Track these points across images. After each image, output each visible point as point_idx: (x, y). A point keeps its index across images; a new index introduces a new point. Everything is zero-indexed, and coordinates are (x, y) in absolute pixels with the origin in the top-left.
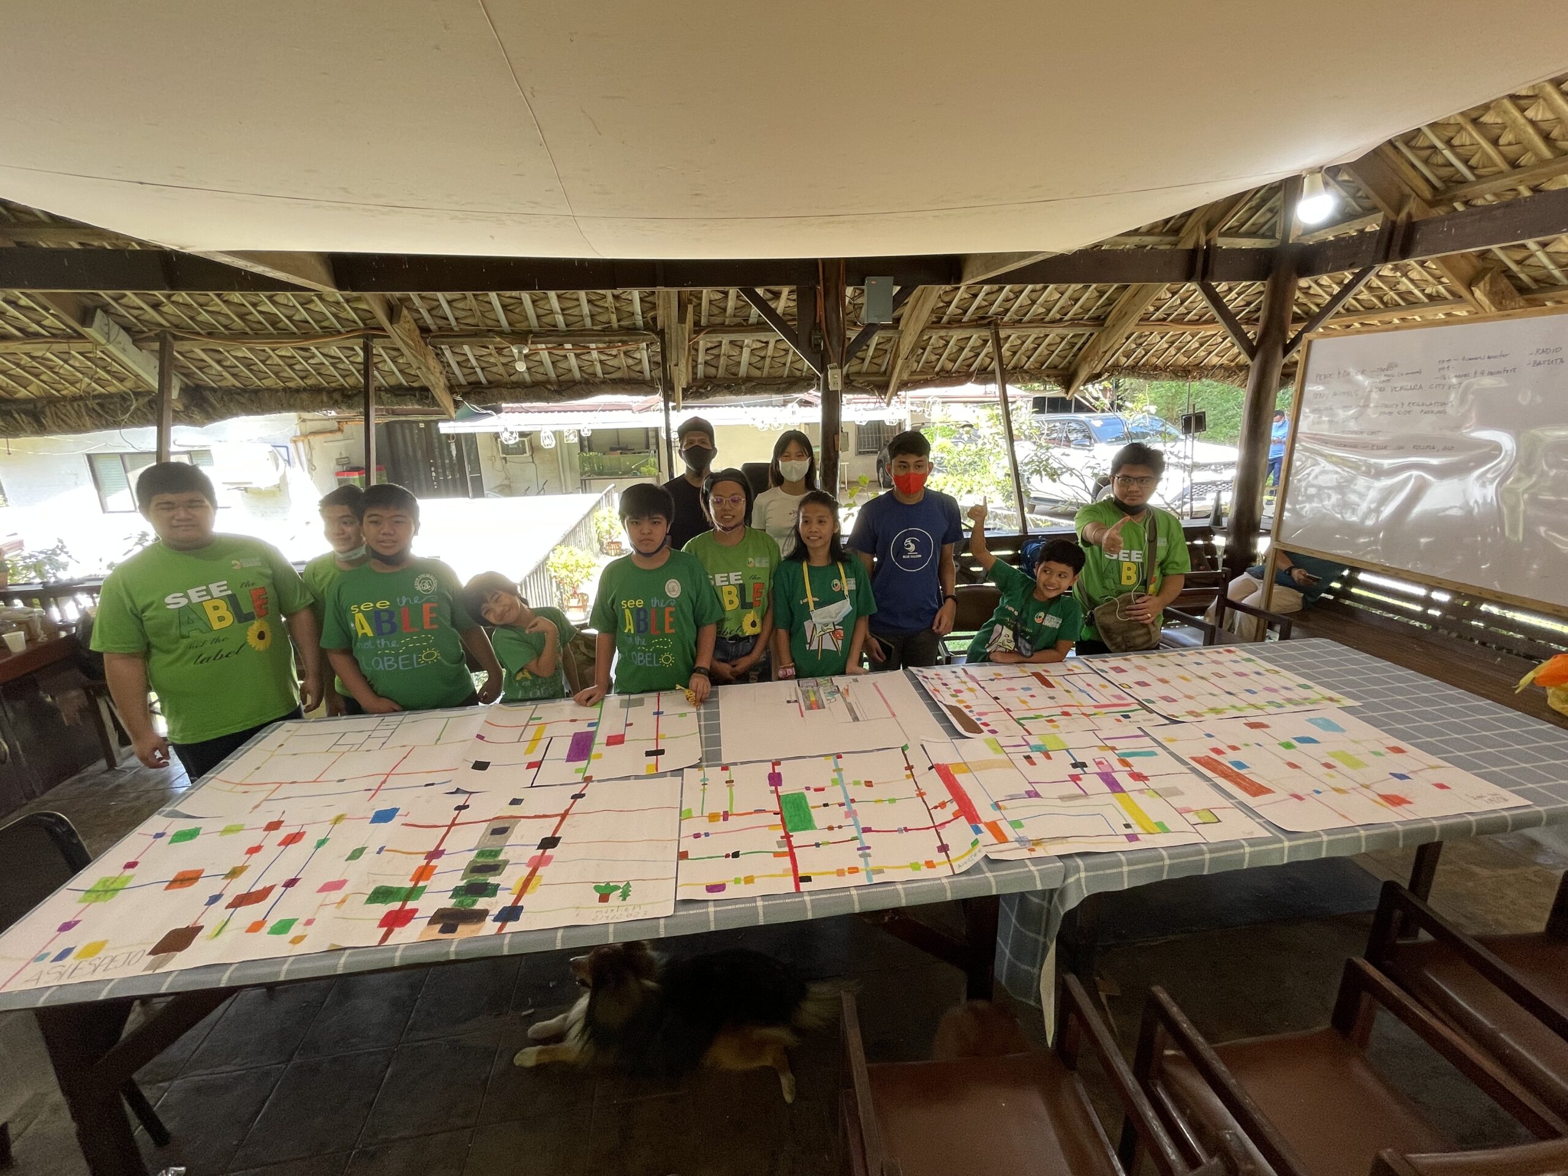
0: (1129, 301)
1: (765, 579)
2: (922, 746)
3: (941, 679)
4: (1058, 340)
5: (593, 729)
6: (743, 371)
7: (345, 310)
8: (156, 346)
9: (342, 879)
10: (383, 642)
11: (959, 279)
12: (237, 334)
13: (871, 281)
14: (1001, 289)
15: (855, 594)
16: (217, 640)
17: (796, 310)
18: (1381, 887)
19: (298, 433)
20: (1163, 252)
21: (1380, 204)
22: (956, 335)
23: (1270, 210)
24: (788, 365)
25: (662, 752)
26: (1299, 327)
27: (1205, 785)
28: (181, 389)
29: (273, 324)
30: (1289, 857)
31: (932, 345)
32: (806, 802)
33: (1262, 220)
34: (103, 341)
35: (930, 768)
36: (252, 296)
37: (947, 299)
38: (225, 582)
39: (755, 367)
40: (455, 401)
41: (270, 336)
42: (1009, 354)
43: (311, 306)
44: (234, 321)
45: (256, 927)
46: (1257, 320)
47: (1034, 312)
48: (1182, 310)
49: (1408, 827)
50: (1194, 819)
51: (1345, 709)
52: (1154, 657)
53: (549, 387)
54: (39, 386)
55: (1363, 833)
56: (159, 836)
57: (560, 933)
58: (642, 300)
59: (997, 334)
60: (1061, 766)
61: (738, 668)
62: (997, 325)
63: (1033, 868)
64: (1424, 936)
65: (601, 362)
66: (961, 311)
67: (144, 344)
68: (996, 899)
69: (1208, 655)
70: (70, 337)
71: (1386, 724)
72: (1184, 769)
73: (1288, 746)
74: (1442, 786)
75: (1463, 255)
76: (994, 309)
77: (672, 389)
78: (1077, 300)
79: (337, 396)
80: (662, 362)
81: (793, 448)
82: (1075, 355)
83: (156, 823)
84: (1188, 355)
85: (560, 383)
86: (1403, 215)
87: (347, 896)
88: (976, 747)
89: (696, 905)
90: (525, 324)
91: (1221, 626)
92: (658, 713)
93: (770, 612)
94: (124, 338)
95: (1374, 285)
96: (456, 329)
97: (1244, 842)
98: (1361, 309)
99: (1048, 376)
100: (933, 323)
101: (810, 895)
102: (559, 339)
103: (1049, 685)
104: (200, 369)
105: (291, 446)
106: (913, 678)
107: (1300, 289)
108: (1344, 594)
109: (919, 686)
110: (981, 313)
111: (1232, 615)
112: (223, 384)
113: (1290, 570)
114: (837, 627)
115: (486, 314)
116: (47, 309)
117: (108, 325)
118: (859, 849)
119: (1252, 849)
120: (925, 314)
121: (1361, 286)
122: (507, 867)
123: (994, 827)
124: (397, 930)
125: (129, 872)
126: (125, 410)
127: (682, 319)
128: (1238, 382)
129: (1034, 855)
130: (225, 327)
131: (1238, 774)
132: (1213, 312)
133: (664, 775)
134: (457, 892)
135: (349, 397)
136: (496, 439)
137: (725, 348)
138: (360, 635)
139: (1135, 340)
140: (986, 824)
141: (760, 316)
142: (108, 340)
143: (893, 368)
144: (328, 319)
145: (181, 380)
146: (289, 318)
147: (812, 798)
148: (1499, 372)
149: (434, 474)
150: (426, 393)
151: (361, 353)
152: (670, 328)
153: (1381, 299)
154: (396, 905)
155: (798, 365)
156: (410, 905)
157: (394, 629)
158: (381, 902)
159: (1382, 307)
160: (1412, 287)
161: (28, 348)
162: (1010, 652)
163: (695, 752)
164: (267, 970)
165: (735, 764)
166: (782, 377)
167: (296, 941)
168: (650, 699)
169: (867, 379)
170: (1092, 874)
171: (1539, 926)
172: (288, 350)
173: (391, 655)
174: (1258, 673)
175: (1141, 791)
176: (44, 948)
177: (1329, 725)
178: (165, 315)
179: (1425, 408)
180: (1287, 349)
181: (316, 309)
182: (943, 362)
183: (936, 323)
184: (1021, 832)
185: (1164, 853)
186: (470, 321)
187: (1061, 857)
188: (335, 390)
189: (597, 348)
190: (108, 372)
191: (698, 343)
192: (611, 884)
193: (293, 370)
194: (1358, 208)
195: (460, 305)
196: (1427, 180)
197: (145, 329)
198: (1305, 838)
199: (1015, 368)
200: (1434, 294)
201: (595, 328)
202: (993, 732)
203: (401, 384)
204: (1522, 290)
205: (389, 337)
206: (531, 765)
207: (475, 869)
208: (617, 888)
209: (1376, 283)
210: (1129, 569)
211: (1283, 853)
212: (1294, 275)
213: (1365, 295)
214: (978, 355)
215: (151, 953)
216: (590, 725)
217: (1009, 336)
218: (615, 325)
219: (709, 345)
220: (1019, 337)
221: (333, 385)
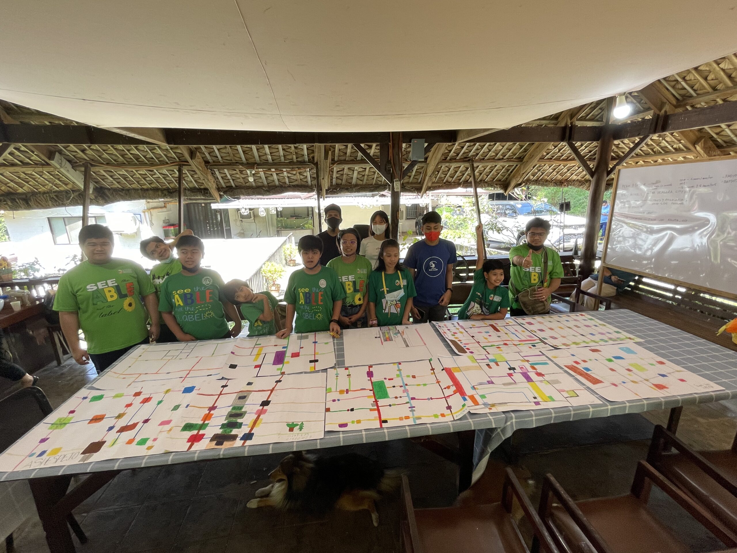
0: (534, 150)
1: (365, 279)
2: (438, 359)
3: (447, 327)
4: (501, 168)
5: (285, 349)
6: (354, 181)
7: (170, 153)
8: (83, 169)
9: (170, 419)
10: (188, 308)
11: (455, 140)
12: (120, 164)
13: (415, 141)
14: (475, 144)
15: (406, 287)
16: (110, 306)
17: (379, 153)
18: (654, 427)
19: (146, 208)
20: (550, 128)
21: (652, 106)
22: (453, 165)
23: (600, 109)
24: (375, 178)
25: (317, 361)
26: (615, 162)
27: (571, 379)
28: (94, 189)
29: (137, 159)
30: (611, 413)
31: (442, 170)
32: (385, 386)
33: (597, 113)
34: (59, 167)
35: (442, 370)
36: (128, 147)
37: (449, 149)
38: (115, 280)
39: (360, 180)
40: (220, 195)
41: (135, 165)
42: (478, 174)
43: (155, 151)
44: (119, 158)
45: (130, 442)
46: (595, 159)
47: (490, 155)
48: (559, 154)
49: (667, 400)
50: (566, 395)
51: (637, 343)
52: (547, 317)
53: (264, 188)
54: (28, 187)
55: (645, 402)
56: (85, 398)
57: (271, 446)
58: (307, 149)
59: (473, 165)
60: (504, 369)
61: (352, 320)
62: (473, 161)
63: (491, 417)
64: (674, 451)
65: (288, 177)
66: (456, 154)
67: (78, 168)
68: (474, 431)
69: (572, 317)
70: (43, 165)
71: (657, 350)
72: (561, 371)
73: (610, 360)
74: (682, 380)
75: (691, 130)
76: (471, 154)
77: (321, 190)
78: (510, 150)
79: (166, 192)
80: (317, 178)
81: (378, 219)
82: (509, 175)
83: (83, 392)
84: (562, 175)
85: (269, 187)
86: (663, 111)
87: (172, 427)
88: (464, 360)
89: (334, 434)
90: (253, 160)
91: (578, 302)
92: (315, 342)
93: (367, 295)
94: (68, 165)
95: (649, 143)
96: (221, 162)
97: (589, 406)
98: (643, 154)
99: (496, 185)
100: (443, 160)
101: (387, 429)
102: (269, 167)
103: (497, 330)
104: (103, 180)
105: (142, 214)
106: (434, 326)
107: (615, 145)
108: (636, 288)
109: (437, 331)
110: (465, 155)
111: (583, 297)
112: (113, 186)
113: (610, 276)
114: (397, 302)
115: (236, 155)
116: (33, 152)
117: (61, 159)
118: (409, 408)
119: (594, 409)
120: (439, 156)
121: (643, 144)
122: (246, 415)
123: (472, 398)
124: (195, 444)
125: (71, 415)
126: (68, 199)
127: (326, 157)
128: (585, 188)
129: (491, 411)
130: (115, 160)
131: (587, 374)
132: (574, 155)
133: (318, 371)
134: (223, 426)
135: (171, 193)
136: (238, 212)
137: (346, 171)
138: (177, 305)
139: (537, 168)
140: (469, 396)
141: (362, 156)
142: (61, 166)
143: (424, 180)
144: (162, 157)
145: (94, 185)
146: (145, 157)
147: (388, 384)
148: (708, 186)
149: (208, 228)
150: (206, 191)
151: (177, 173)
152: (320, 162)
153: (652, 150)
154: (195, 432)
155: (380, 179)
156: (201, 432)
157: (193, 302)
158: (188, 430)
159: (653, 153)
160: (667, 144)
161: (24, 169)
162: (479, 314)
163: (332, 360)
164: (136, 462)
165: (351, 367)
166: (372, 184)
167: (149, 448)
168: (311, 336)
169: (412, 185)
170: (518, 420)
171: (728, 446)
172: (143, 171)
173: (191, 314)
174: (596, 326)
175: (541, 381)
176: (33, 451)
177: (629, 351)
178: (88, 156)
179: (674, 202)
180: (609, 173)
181: (157, 153)
182: (447, 178)
183: (445, 159)
184: (485, 400)
185: (552, 410)
186: (228, 158)
187: (504, 412)
188: (165, 189)
189: (286, 171)
190: (60, 181)
191: (333, 168)
192: (295, 423)
193: (145, 180)
194: (642, 108)
195: (224, 151)
196: (674, 96)
197: (78, 161)
198: (619, 404)
199: (481, 181)
200: (678, 148)
201: (286, 162)
202: (472, 352)
203: (195, 187)
204: (719, 146)
205: (190, 165)
206: (256, 367)
207: (231, 415)
208: (297, 425)
209: (650, 142)
210: (535, 276)
211: (608, 411)
212: (612, 139)
213: (645, 148)
214: (464, 174)
215: (82, 454)
216: (284, 348)
217: (478, 166)
218: (295, 160)
219: (339, 170)
220: (483, 167)
221: (164, 187)
